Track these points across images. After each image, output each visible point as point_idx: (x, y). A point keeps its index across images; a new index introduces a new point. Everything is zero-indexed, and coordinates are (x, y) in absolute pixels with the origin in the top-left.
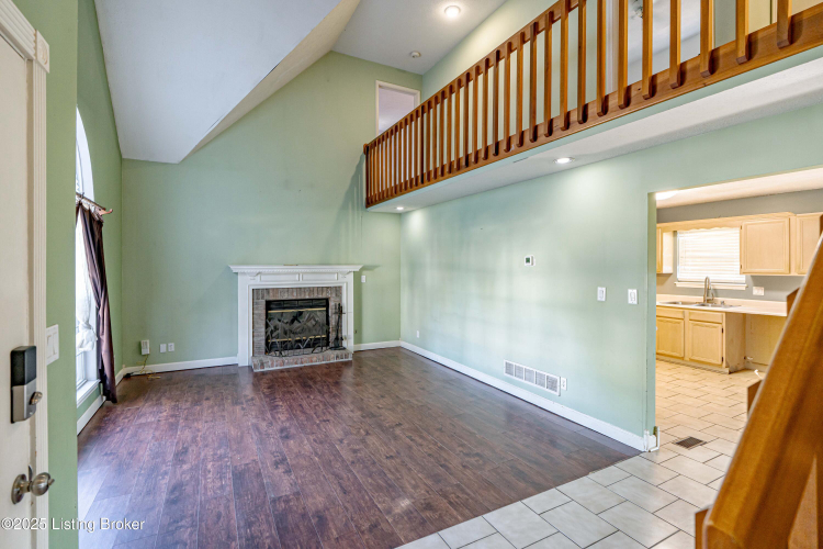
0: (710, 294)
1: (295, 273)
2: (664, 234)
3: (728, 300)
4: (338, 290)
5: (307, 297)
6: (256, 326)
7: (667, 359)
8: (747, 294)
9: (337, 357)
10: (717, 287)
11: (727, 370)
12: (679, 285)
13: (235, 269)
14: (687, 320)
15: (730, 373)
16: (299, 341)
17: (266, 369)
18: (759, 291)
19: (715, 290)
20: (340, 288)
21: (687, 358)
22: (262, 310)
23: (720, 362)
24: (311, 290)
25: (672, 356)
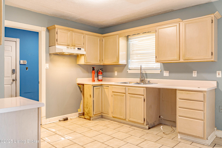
0: (143, 77)
2: (120, 39)
3: (151, 80)
7: (119, 120)
8: (160, 76)
10: (147, 72)
11: (147, 127)
12: (129, 72)
14: (127, 93)
15: (149, 128)
18: (166, 74)
19: (146, 74)
21: (127, 120)
23: (143, 122)
25: (120, 119)
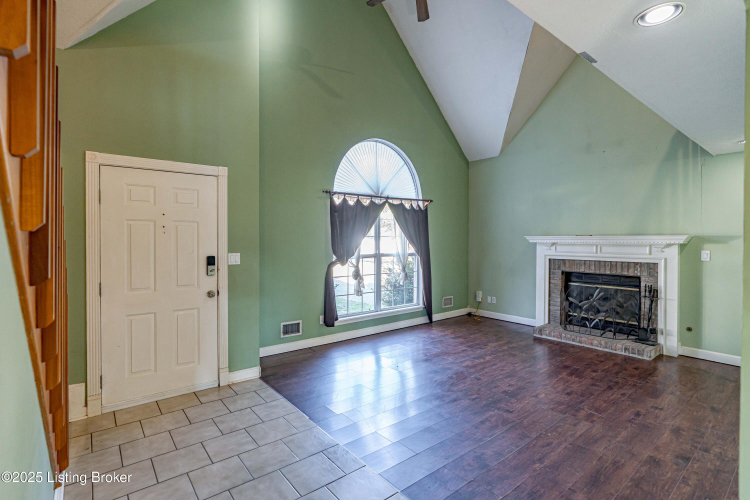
1: (592, 245)
4: (652, 268)
5: (608, 272)
6: (553, 295)
9: (626, 349)
13: (532, 239)
16: (587, 319)
17: (544, 337)
20: (656, 265)
22: (559, 281)
24: (613, 265)
